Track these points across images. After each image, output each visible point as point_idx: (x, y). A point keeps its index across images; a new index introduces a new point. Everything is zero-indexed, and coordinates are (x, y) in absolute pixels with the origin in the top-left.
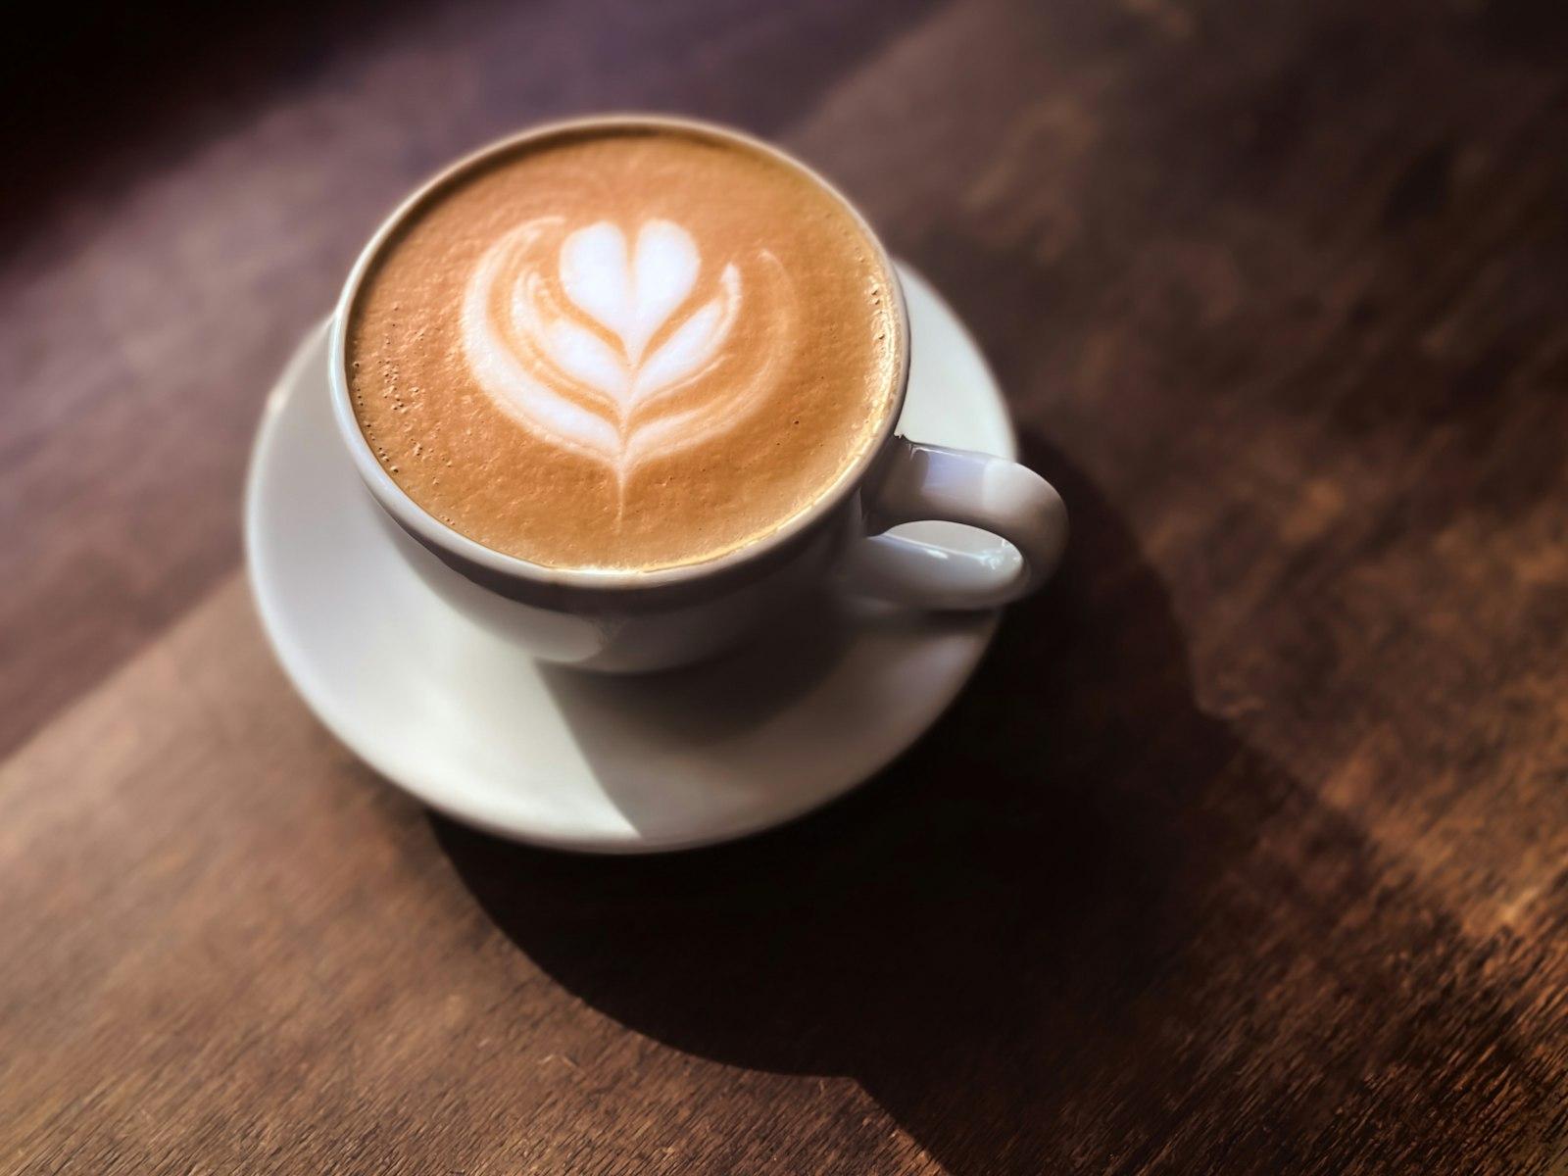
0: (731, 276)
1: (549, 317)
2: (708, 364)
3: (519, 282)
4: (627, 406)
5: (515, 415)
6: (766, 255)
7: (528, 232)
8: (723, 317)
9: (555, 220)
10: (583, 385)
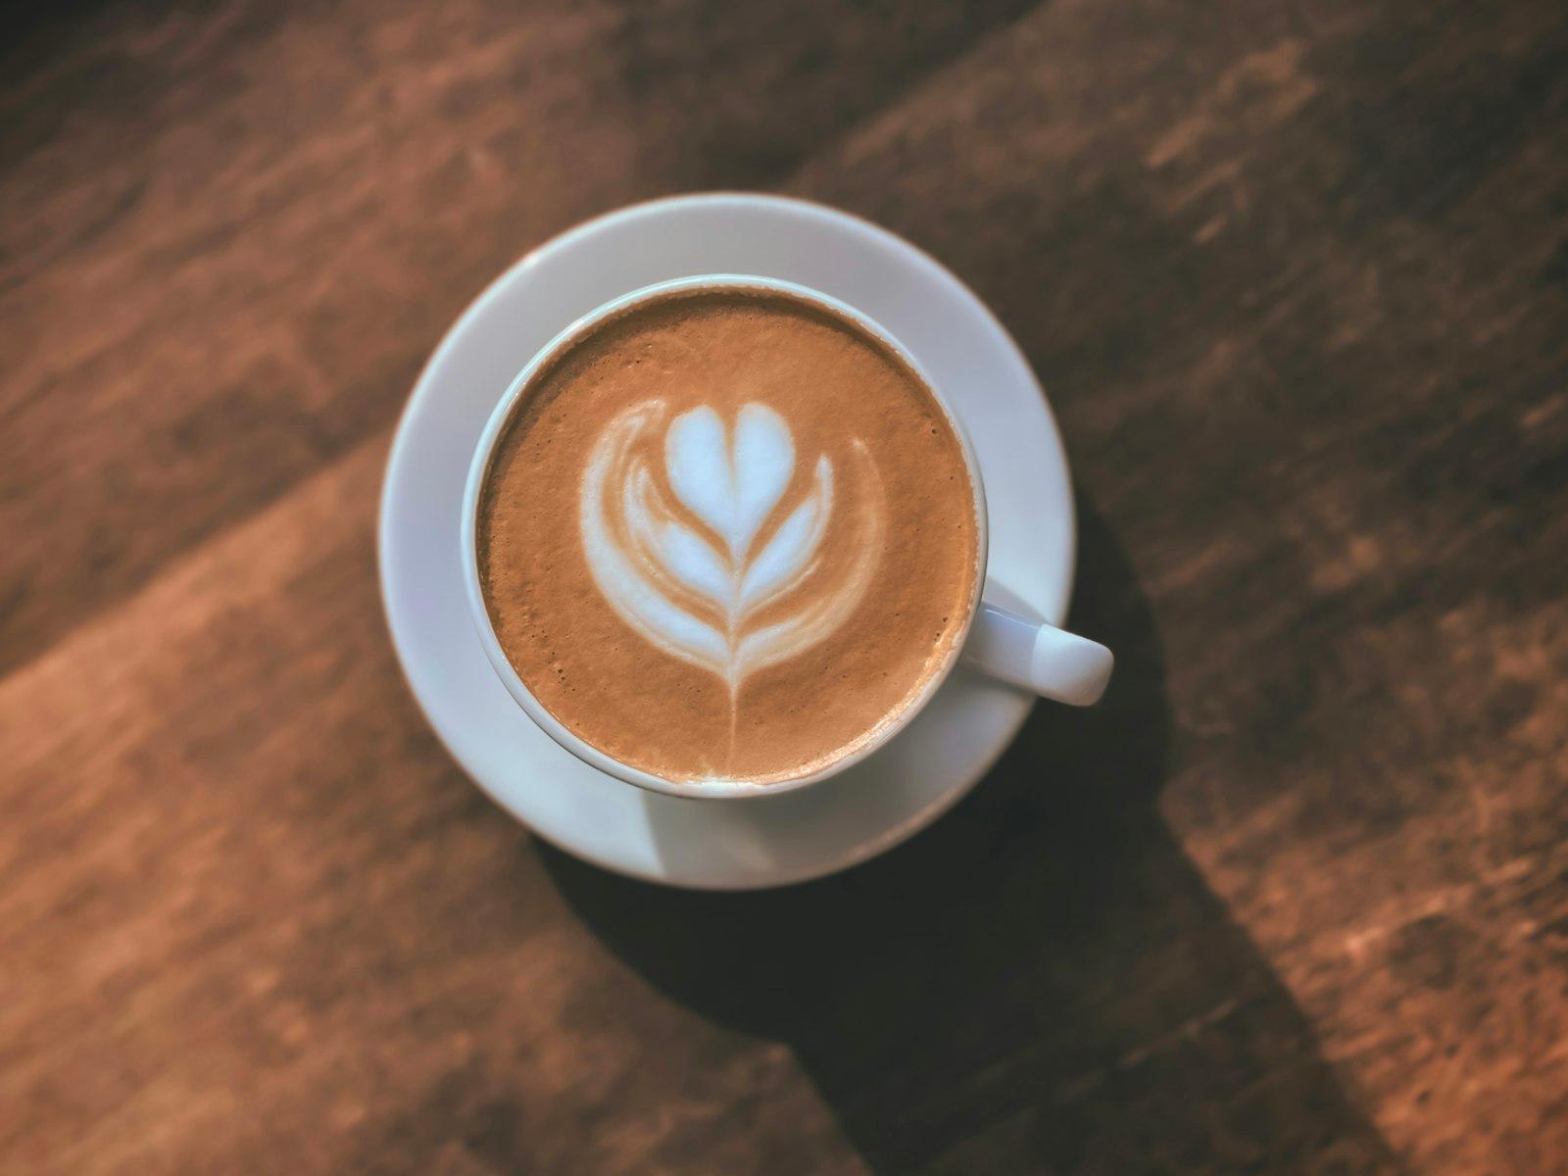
0: (824, 467)
1: (660, 518)
2: (806, 568)
3: (629, 479)
4: (734, 616)
5: (638, 626)
6: (858, 444)
7: (633, 420)
8: (816, 518)
9: (658, 404)
10: (694, 593)
